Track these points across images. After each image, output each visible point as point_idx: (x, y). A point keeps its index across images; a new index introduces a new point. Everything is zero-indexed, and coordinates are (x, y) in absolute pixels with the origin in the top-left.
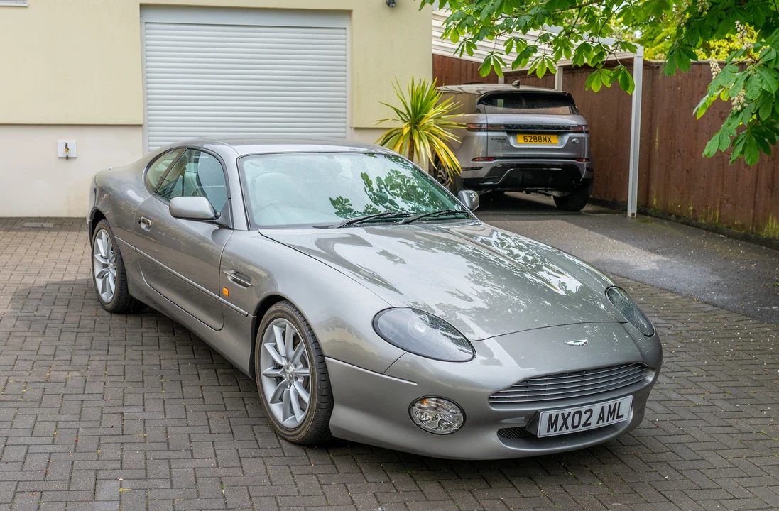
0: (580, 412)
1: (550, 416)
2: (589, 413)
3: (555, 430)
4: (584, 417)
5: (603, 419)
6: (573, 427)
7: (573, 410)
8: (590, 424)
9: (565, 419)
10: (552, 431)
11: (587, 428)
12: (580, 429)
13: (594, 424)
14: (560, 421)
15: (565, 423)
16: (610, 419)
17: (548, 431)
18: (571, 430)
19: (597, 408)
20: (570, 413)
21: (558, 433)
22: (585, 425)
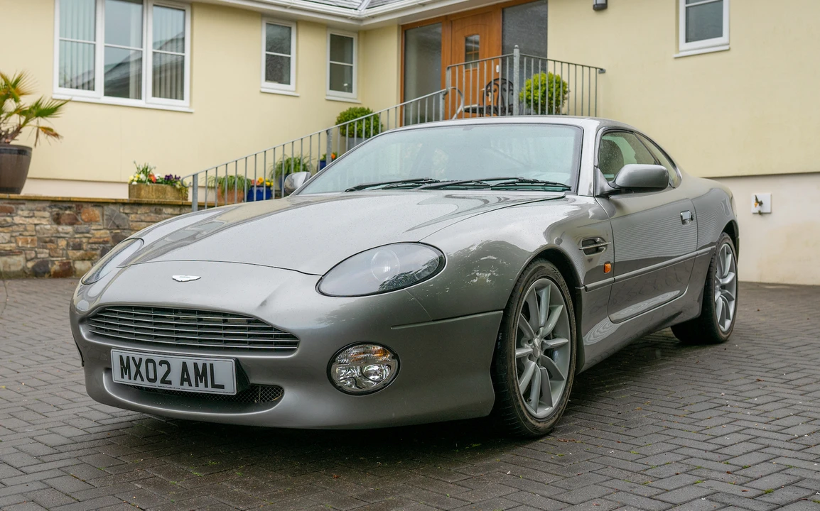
0: (152, 361)
1: (121, 356)
2: (165, 367)
3: (130, 378)
4: (161, 370)
5: (188, 380)
6: (150, 380)
7: (144, 358)
8: (170, 382)
9: (138, 366)
10: (126, 377)
11: (166, 387)
12: (157, 385)
13: (176, 386)
14: (133, 369)
15: (138, 372)
16: (202, 385)
17: (123, 377)
18: (146, 384)
19: (176, 364)
20: (141, 359)
21: (132, 382)
22: (163, 381)
